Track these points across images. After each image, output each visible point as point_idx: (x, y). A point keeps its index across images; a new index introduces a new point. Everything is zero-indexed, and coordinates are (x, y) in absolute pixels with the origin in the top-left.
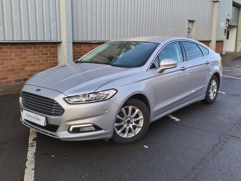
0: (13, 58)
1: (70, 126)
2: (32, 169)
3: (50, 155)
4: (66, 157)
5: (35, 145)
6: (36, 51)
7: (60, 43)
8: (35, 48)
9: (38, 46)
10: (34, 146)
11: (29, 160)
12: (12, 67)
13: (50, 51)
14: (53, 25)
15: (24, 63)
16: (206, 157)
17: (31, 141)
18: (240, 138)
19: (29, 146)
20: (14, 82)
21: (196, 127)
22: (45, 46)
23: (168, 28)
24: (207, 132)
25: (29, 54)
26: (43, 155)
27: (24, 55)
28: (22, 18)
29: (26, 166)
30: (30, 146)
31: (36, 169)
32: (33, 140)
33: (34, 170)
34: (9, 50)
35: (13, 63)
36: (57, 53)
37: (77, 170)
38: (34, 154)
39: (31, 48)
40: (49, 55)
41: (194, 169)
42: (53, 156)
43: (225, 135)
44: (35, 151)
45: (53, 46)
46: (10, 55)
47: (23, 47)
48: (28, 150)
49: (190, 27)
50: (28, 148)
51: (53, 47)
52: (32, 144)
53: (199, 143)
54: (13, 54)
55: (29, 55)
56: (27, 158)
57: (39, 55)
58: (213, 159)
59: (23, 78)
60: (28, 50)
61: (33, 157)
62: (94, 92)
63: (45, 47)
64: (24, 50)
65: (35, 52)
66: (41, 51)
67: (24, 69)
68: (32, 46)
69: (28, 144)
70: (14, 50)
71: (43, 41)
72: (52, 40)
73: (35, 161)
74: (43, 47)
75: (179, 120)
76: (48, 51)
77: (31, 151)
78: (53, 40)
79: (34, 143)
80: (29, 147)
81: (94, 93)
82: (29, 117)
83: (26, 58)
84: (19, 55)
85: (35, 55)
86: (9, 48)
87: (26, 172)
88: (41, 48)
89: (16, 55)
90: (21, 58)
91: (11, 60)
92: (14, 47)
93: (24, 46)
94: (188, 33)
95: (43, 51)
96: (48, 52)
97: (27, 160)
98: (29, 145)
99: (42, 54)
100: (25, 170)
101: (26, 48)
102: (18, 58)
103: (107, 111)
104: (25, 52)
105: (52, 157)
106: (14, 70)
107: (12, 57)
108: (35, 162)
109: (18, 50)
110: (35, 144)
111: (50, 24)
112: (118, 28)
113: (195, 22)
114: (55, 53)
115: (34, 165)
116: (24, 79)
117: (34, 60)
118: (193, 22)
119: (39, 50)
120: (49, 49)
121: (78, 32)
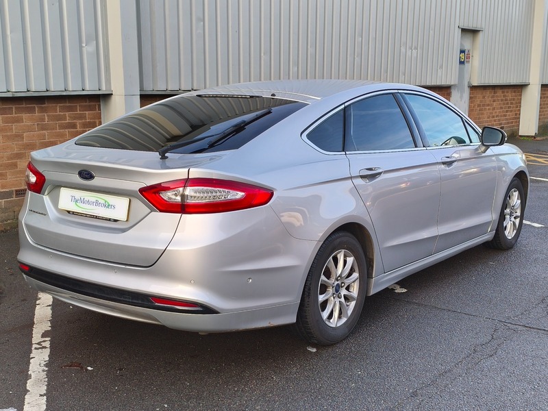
2: (41, 395)
3: (82, 368)
4: (120, 370)
5: (48, 346)
6: (46, 118)
7: (107, 97)
8: (43, 110)
9: (51, 105)
10: (45, 347)
11: (33, 376)
13: (81, 117)
14: (88, 49)
15: (16, 151)
16: (450, 371)
17: (36, 337)
18: (544, 330)
19: (33, 348)
21: (443, 307)
22: (68, 105)
23: (403, 50)
24: (466, 317)
25: (28, 126)
26: (67, 366)
27: (15, 128)
28: (8, 32)
29: (28, 388)
30: (36, 349)
31: (50, 395)
32: (43, 336)
33: (45, 397)
36: (100, 123)
37: (146, 397)
38: (46, 365)
39: (32, 110)
40: (78, 129)
41: (414, 394)
42: (89, 368)
43: (508, 325)
44: (47, 359)
45: (90, 106)
47: (12, 108)
48: (32, 355)
49: (467, 46)
50: (31, 352)
51: (90, 108)
52: (38, 344)
53: (440, 342)
55: (29, 129)
56: (29, 373)
57: (53, 129)
58: (466, 374)
59: (14, 189)
60: (25, 116)
61: (44, 371)
63: (70, 109)
64: (14, 115)
65: (43, 120)
66: (60, 118)
67: (15, 165)
68: (36, 106)
69: (31, 344)
71: (64, 94)
72: (87, 88)
73: (47, 379)
74: (62, 109)
75: (405, 290)
76: (75, 118)
77: (39, 360)
78: (90, 88)
79: (44, 341)
80: (34, 351)
83: (20, 137)
85: (43, 129)
87: (26, 401)
88: (58, 109)
90: (9, 138)
93: (14, 107)
94: (462, 63)
95: (65, 119)
96: (78, 122)
97: (28, 377)
98: (34, 346)
99: (62, 127)
100: (26, 397)
101: (19, 110)
104: (19, 120)
105: (87, 370)
108: (48, 381)
109: (1, 116)
110: (47, 344)
111: (81, 47)
112: (262, 54)
113: (481, 33)
114: (95, 123)
115: (46, 388)
116: (16, 191)
117: (42, 143)
118: (474, 32)
119: (53, 116)
120: (78, 112)
121: (154, 67)
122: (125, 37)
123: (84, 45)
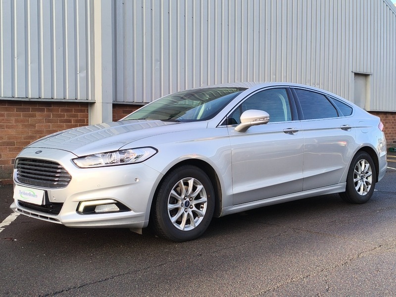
0: (12, 126)
1: (80, 203)
6: (52, 115)
7: (92, 104)
8: (49, 111)
9: (55, 108)
12: (9, 138)
14: (81, 75)
15: (30, 134)
20: (11, 163)
25: (39, 119)
27: (31, 120)
34: (5, 112)
35: (12, 132)
36: (88, 120)
39: (43, 110)
40: (73, 123)
46: (8, 120)
51: (81, 111)
54: (13, 119)
55: (40, 121)
57: (56, 123)
60: (37, 113)
62: (118, 150)
63: (68, 111)
64: (31, 113)
65: (50, 117)
66: (61, 116)
68: (45, 108)
70: (15, 112)
71: (63, 101)
72: (79, 98)
74: (63, 111)
76: (73, 117)
78: (81, 98)
81: (120, 151)
82: (23, 195)
83: (34, 126)
84: (22, 121)
85: (49, 122)
86: (7, 110)
88: (59, 111)
89: (17, 121)
90: (26, 126)
91: (9, 128)
92: (15, 108)
93: (31, 108)
95: (64, 116)
96: (73, 119)
99: (61, 121)
101: (34, 110)
102: (20, 125)
103: (138, 180)
104: (33, 116)
106: (12, 144)
107: (10, 123)
109: (22, 113)
111: (76, 74)
114: (84, 120)
118: (366, 76)
119: (56, 114)
120: (73, 113)
121: (124, 87)
122: (104, 68)
123: (78, 73)
